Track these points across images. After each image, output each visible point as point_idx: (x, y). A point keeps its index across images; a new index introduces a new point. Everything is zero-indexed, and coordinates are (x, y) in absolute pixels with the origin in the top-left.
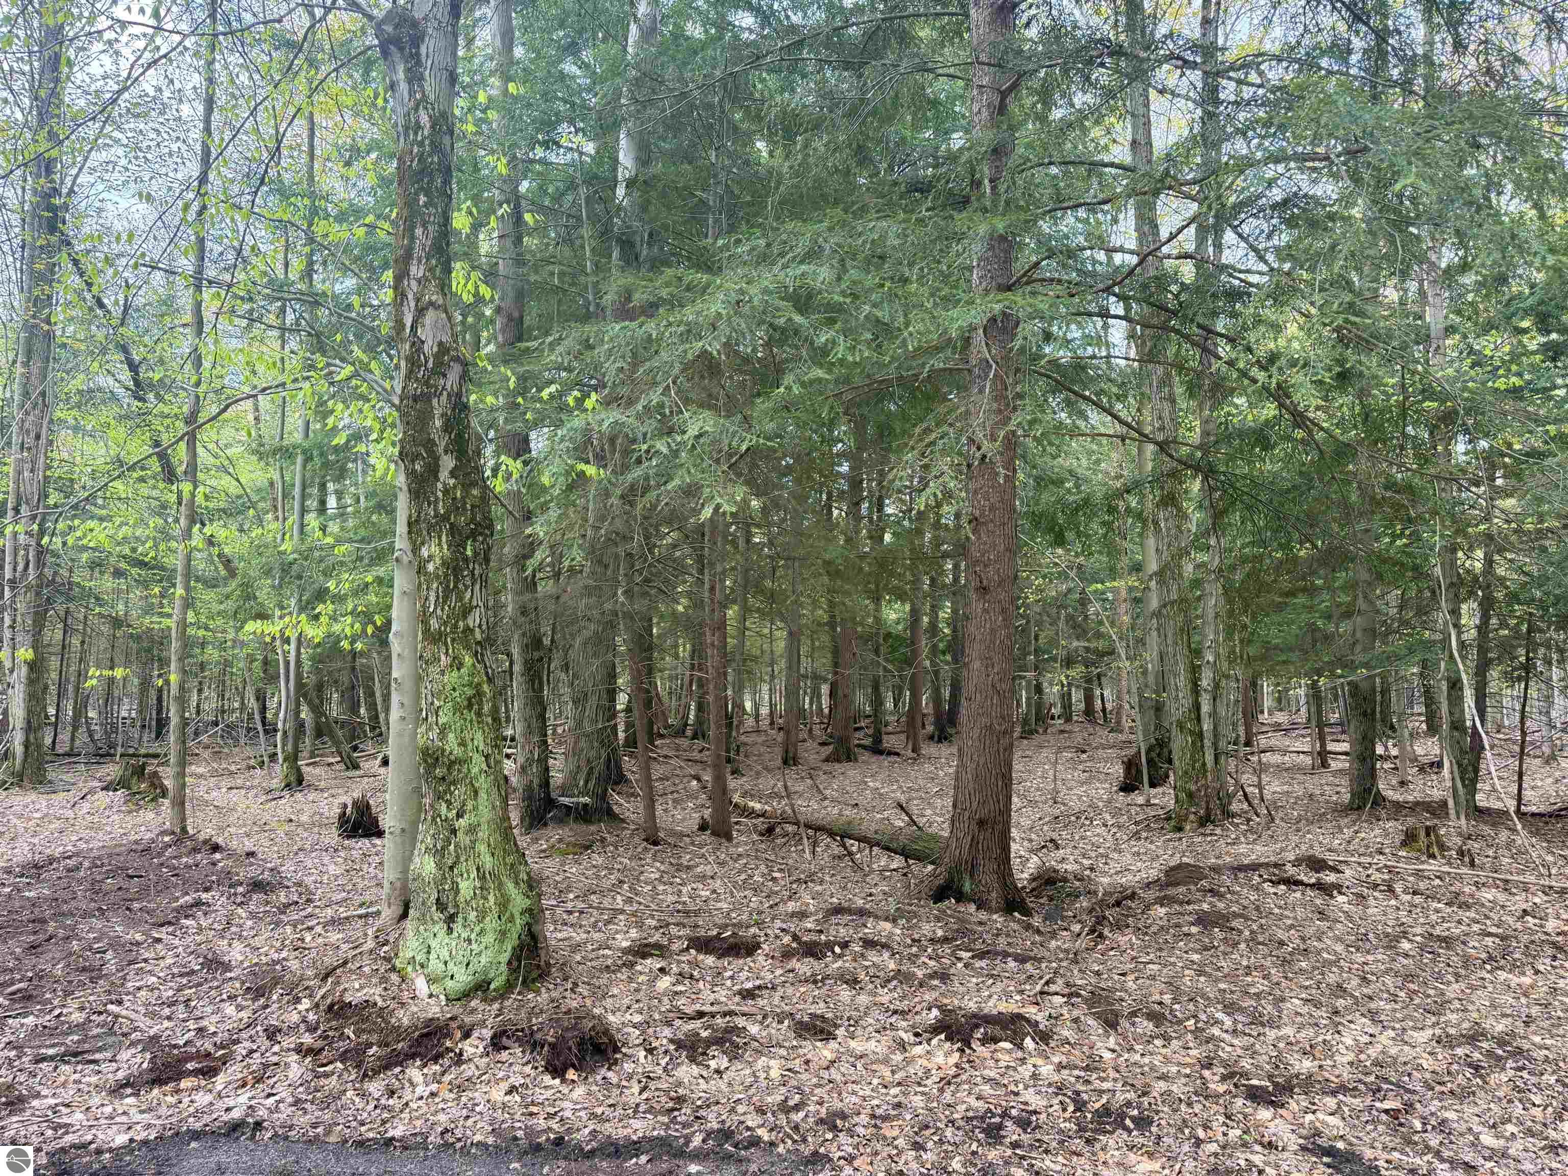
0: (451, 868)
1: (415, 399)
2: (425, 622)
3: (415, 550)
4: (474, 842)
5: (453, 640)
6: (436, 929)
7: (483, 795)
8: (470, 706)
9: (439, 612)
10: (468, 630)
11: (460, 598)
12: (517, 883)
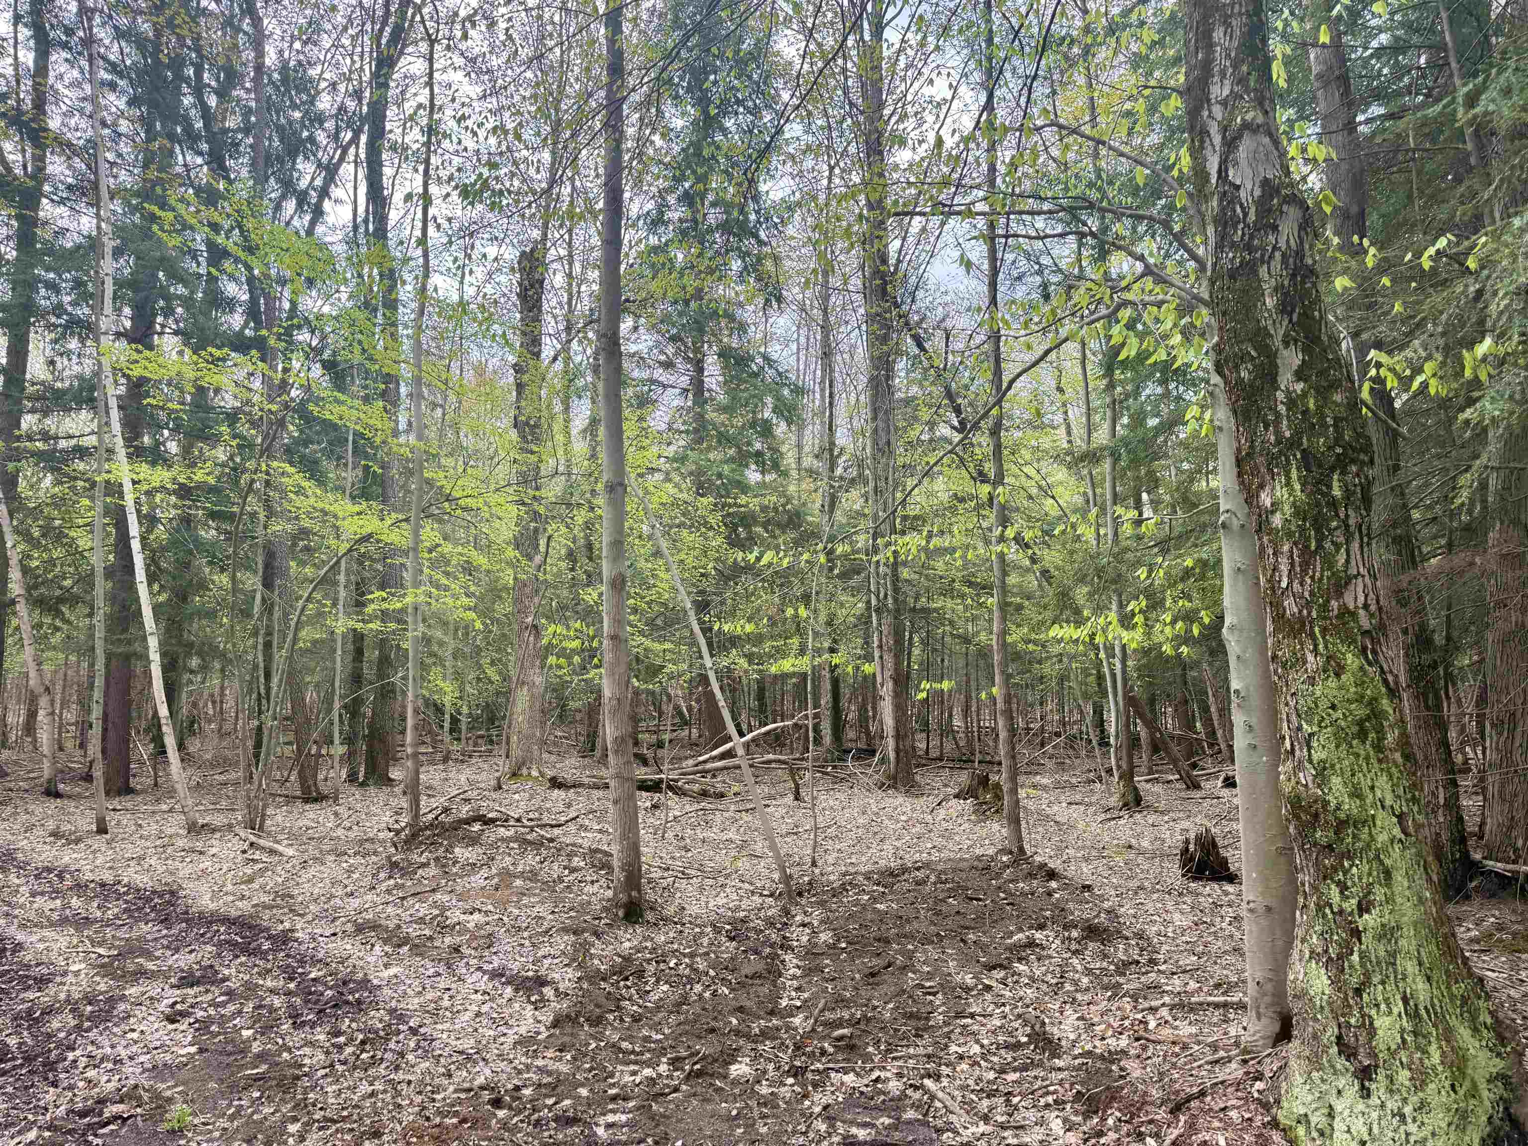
0: (1358, 992)
1: (1233, 275)
2: (1277, 606)
3: (1251, 498)
4: (1393, 954)
5: (1324, 631)
6: (1341, 1083)
7: (1399, 878)
8: (1362, 735)
9: (1296, 586)
10: (1346, 613)
11: (1329, 563)
12: (1475, 1030)
